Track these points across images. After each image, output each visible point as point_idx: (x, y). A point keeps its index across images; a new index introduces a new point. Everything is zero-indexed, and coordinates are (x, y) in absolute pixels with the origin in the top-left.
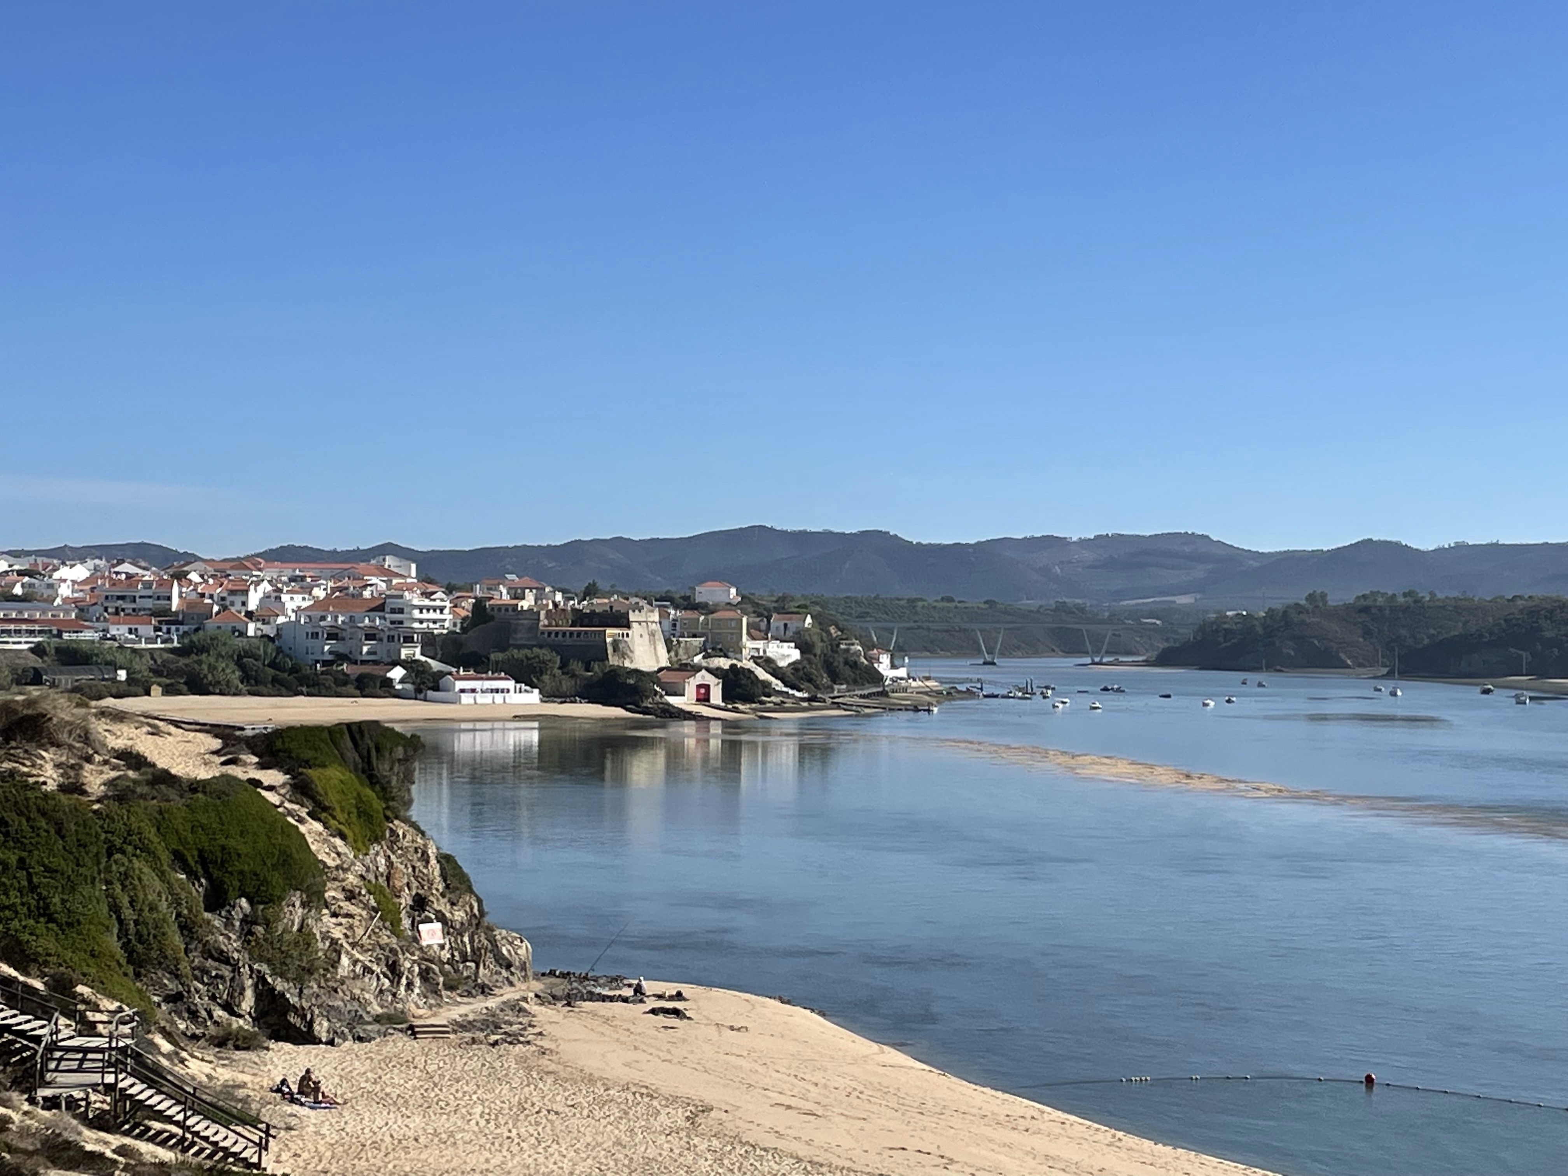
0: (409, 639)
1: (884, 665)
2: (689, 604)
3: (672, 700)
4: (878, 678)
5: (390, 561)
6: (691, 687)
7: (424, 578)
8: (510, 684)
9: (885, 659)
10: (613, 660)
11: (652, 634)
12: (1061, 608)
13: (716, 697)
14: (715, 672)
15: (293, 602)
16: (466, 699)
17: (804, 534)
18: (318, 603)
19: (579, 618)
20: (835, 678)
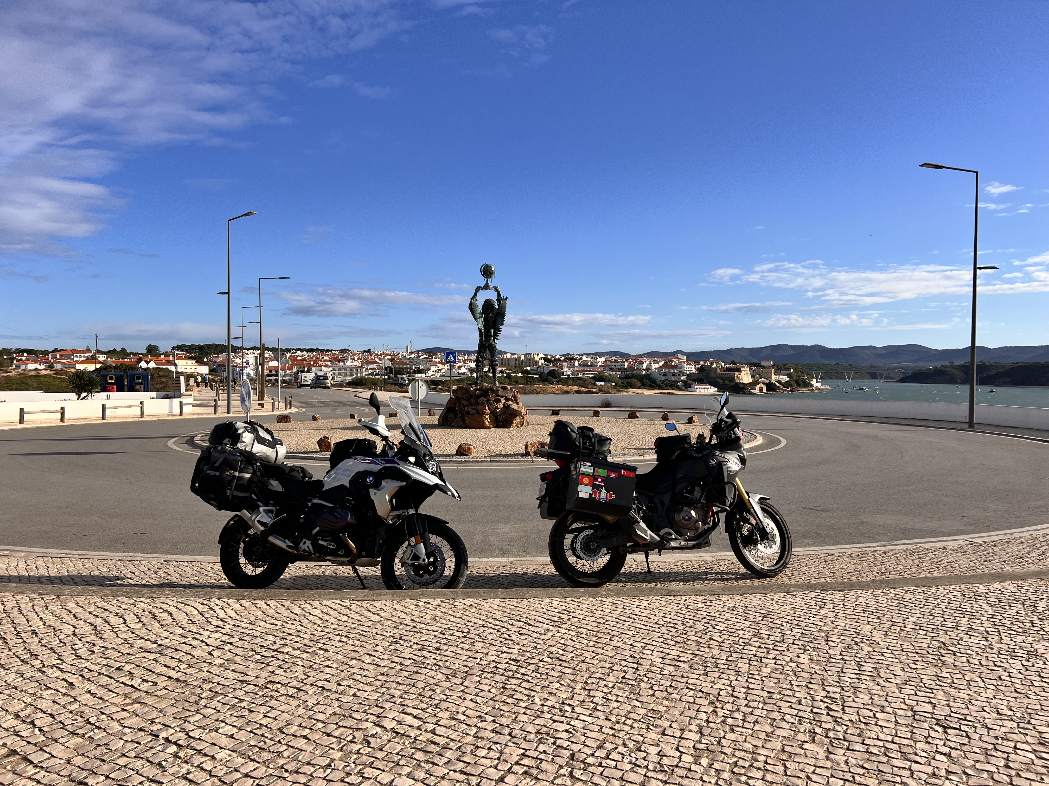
0: (683, 375)
1: (814, 382)
2: (759, 366)
3: (752, 391)
4: (812, 386)
5: (679, 356)
6: (758, 388)
7: (688, 360)
8: (709, 387)
9: (814, 380)
10: (737, 381)
11: (747, 374)
12: (872, 367)
13: (764, 390)
14: (764, 384)
15: (654, 366)
16: (698, 390)
17: (796, 346)
18: (660, 367)
19: (727, 369)
20: (799, 385)
